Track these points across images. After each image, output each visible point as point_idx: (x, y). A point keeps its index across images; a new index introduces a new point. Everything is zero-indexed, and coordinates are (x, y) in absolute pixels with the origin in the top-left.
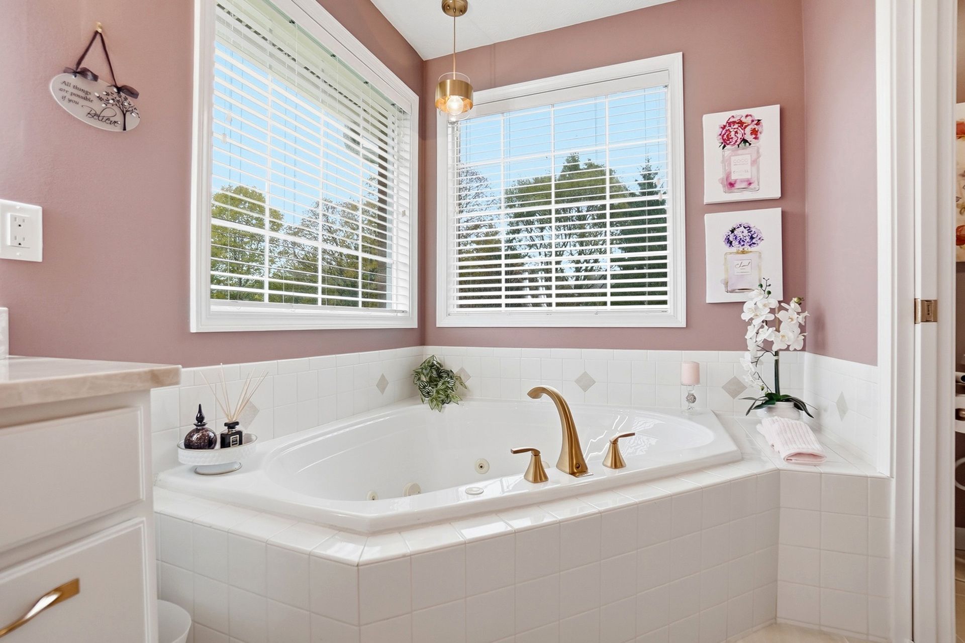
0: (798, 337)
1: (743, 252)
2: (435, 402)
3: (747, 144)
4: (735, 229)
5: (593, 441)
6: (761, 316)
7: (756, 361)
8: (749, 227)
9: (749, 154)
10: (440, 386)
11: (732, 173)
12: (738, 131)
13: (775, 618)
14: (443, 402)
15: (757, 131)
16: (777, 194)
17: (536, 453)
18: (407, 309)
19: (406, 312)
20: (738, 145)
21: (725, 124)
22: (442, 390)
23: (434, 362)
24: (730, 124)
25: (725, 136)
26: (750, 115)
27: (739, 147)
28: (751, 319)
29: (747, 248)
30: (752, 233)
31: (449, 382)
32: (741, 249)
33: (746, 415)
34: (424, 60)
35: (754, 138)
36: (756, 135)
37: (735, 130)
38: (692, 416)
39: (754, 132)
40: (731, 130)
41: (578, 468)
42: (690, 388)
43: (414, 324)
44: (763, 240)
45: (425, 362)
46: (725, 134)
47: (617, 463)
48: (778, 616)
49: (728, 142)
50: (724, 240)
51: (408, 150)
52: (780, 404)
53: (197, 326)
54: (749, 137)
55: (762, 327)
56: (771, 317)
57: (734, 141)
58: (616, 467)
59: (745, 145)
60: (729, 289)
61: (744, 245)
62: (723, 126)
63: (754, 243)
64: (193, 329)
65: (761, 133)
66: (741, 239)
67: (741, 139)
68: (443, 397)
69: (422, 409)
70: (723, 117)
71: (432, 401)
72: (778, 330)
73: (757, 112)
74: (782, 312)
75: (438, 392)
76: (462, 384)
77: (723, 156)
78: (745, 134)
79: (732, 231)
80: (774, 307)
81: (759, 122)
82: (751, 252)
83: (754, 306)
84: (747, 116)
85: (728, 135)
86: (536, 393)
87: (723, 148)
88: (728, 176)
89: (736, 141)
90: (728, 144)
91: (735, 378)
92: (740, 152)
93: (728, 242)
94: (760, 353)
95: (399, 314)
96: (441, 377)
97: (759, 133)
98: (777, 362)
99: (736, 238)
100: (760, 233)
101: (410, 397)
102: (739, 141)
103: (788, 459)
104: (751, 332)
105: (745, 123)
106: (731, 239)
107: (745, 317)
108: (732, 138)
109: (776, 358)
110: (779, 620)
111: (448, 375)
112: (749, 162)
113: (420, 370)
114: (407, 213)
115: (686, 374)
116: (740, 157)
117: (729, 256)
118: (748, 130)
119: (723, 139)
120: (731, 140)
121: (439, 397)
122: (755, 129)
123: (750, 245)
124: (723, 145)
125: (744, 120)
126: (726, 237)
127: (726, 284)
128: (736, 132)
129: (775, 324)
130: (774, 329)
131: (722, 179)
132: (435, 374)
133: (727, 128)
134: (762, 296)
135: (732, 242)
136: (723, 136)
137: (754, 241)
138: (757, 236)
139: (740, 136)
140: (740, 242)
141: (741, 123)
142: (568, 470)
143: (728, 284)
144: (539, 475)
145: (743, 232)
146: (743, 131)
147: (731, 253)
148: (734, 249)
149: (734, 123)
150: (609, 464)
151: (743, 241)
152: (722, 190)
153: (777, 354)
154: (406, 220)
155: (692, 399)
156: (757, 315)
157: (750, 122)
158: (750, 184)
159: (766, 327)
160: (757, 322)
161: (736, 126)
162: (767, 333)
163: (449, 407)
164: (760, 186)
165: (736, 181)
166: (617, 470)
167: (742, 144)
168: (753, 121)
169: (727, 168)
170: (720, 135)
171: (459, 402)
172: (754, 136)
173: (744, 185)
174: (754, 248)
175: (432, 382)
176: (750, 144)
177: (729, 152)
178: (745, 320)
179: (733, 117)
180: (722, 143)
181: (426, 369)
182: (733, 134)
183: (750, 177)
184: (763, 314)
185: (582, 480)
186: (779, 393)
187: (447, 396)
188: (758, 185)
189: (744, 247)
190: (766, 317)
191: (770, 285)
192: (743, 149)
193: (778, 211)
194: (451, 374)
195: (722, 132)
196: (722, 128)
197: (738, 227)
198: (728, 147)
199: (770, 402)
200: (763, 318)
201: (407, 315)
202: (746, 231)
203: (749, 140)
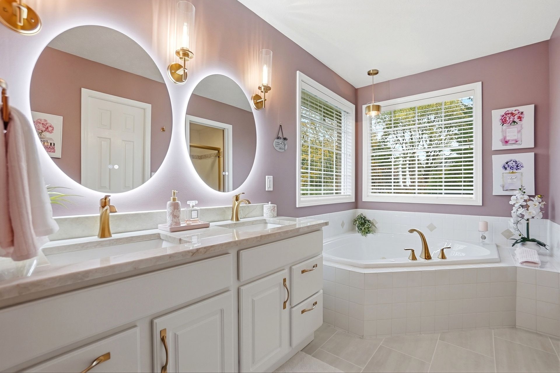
0: (539, 213)
1: (513, 173)
2: (363, 233)
3: (516, 123)
4: (508, 162)
5: (435, 252)
6: (520, 203)
7: (517, 223)
8: (516, 161)
9: (516, 128)
10: (366, 226)
11: (507, 137)
12: (511, 117)
13: (515, 325)
14: (367, 233)
15: (521, 117)
16: (532, 145)
17: (413, 251)
18: (351, 194)
19: (350, 195)
20: (511, 124)
21: (503, 114)
22: (367, 228)
23: (363, 216)
24: (506, 114)
25: (504, 120)
26: (518, 110)
27: (511, 125)
28: (514, 204)
29: (515, 171)
30: (518, 164)
31: (369, 225)
32: (511, 171)
33: (513, 246)
34: (356, 88)
35: (519, 120)
36: (521, 119)
37: (509, 117)
38: (484, 245)
39: (520, 118)
40: (507, 117)
41: (428, 257)
42: (483, 233)
43: (354, 200)
44: (523, 167)
45: (358, 216)
46: (503, 119)
47: (443, 257)
48: (516, 325)
49: (505, 122)
50: (502, 167)
51: (351, 128)
52: (528, 243)
53: (299, 205)
54: (516, 120)
55: (520, 208)
56: (525, 204)
57: (508, 122)
58: (443, 258)
59: (514, 124)
60: (505, 189)
61: (513, 169)
62: (502, 115)
63: (519, 169)
64: (297, 206)
65: (523, 118)
66: (511, 167)
67: (512, 121)
68: (367, 231)
69: (358, 235)
70: (503, 111)
71: (362, 232)
72: (528, 210)
73: (521, 109)
74: (531, 202)
75: (365, 229)
76: (374, 226)
77: (502, 129)
78: (514, 119)
79: (507, 163)
80: (526, 199)
81: (522, 113)
82: (516, 172)
83: (516, 198)
84: (515, 110)
85: (505, 120)
86: (412, 231)
87: (502, 125)
88: (505, 138)
89: (509, 122)
90: (505, 124)
91: (508, 229)
92: (512, 127)
93: (504, 168)
94: (519, 219)
95: (347, 196)
96: (366, 222)
97: (522, 118)
98: (528, 224)
99: (509, 166)
100: (522, 164)
101: (352, 230)
102: (511, 122)
103: (522, 263)
104: (514, 209)
105: (514, 114)
106: (506, 167)
107: (511, 203)
108: (507, 121)
109: (527, 222)
110: (517, 327)
111: (369, 222)
112: (516, 132)
113: (357, 219)
114: (351, 155)
115: (481, 226)
116: (510, 129)
117: (504, 174)
118: (516, 117)
119: (502, 121)
120: (506, 122)
121: (365, 231)
122: (520, 116)
123: (516, 170)
124: (502, 124)
125: (514, 112)
126: (503, 165)
127: (503, 187)
128: (510, 118)
129: (527, 207)
130: (526, 209)
131: (502, 139)
132: (363, 221)
133: (505, 116)
134: (520, 194)
135: (506, 168)
136: (502, 120)
137: (518, 167)
138: (520, 165)
139: (511, 119)
140: (511, 168)
141: (512, 114)
142: (424, 258)
143: (504, 187)
144: (414, 258)
145: (512, 164)
146: (513, 117)
147: (506, 173)
148: (507, 171)
149: (508, 114)
150: (440, 257)
151: (513, 168)
152: (501, 144)
153: (528, 220)
154: (350, 158)
155: (484, 238)
156: (517, 202)
157: (517, 113)
158: (517, 142)
159: (522, 208)
160: (517, 205)
161: (510, 115)
162: (521, 211)
163: (369, 235)
164: (522, 142)
165: (509, 141)
166: (443, 260)
167: (513, 123)
168: (519, 113)
169: (504, 134)
170: (501, 119)
171: (374, 233)
172: (519, 119)
173: (513, 142)
174: (519, 171)
175: (363, 224)
176: (517, 123)
177: (505, 127)
178: (512, 204)
179: (508, 111)
180: (502, 123)
181: (360, 219)
182: (508, 119)
183: (517, 138)
184: (520, 202)
185: (429, 261)
186: (529, 237)
187: (369, 231)
188: (521, 142)
189: (513, 170)
190: (521, 204)
191: (525, 189)
192: (513, 125)
193: (532, 154)
194: (370, 222)
195: (502, 118)
196: (502, 116)
197: (510, 161)
198: (505, 125)
199: (524, 241)
200: (520, 204)
201: (351, 196)
202: (514, 163)
203: (516, 121)
